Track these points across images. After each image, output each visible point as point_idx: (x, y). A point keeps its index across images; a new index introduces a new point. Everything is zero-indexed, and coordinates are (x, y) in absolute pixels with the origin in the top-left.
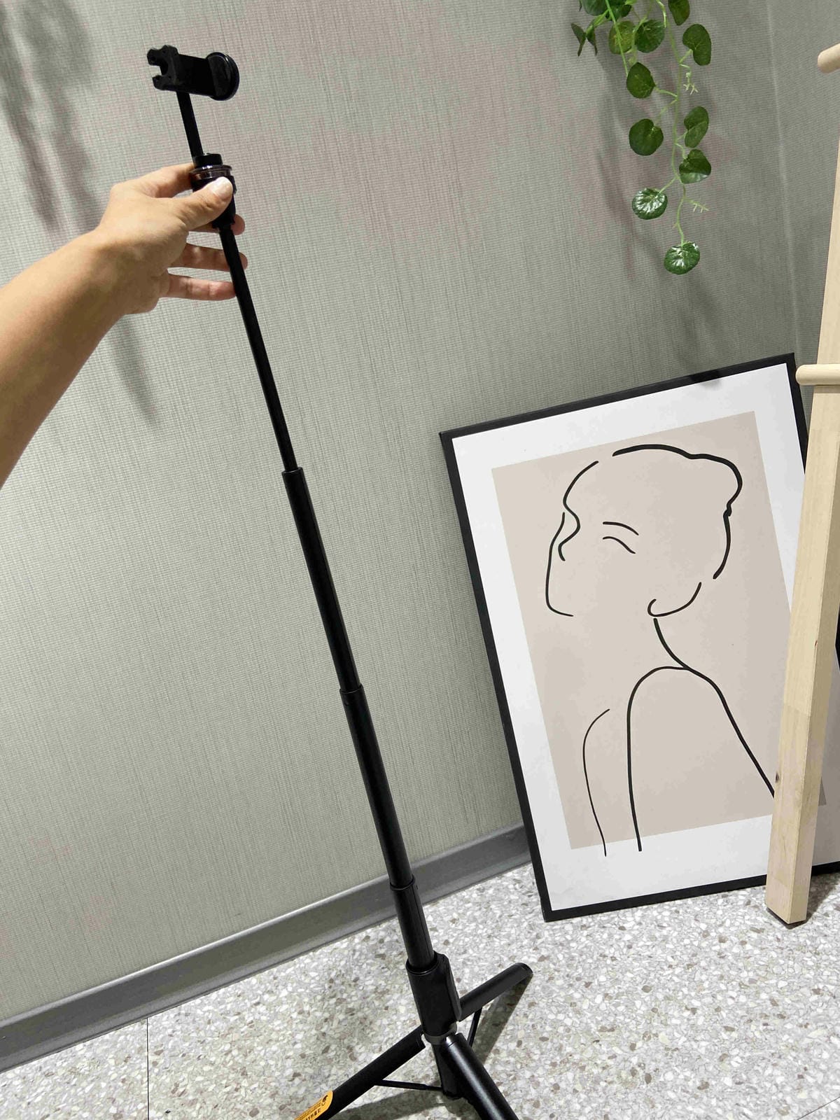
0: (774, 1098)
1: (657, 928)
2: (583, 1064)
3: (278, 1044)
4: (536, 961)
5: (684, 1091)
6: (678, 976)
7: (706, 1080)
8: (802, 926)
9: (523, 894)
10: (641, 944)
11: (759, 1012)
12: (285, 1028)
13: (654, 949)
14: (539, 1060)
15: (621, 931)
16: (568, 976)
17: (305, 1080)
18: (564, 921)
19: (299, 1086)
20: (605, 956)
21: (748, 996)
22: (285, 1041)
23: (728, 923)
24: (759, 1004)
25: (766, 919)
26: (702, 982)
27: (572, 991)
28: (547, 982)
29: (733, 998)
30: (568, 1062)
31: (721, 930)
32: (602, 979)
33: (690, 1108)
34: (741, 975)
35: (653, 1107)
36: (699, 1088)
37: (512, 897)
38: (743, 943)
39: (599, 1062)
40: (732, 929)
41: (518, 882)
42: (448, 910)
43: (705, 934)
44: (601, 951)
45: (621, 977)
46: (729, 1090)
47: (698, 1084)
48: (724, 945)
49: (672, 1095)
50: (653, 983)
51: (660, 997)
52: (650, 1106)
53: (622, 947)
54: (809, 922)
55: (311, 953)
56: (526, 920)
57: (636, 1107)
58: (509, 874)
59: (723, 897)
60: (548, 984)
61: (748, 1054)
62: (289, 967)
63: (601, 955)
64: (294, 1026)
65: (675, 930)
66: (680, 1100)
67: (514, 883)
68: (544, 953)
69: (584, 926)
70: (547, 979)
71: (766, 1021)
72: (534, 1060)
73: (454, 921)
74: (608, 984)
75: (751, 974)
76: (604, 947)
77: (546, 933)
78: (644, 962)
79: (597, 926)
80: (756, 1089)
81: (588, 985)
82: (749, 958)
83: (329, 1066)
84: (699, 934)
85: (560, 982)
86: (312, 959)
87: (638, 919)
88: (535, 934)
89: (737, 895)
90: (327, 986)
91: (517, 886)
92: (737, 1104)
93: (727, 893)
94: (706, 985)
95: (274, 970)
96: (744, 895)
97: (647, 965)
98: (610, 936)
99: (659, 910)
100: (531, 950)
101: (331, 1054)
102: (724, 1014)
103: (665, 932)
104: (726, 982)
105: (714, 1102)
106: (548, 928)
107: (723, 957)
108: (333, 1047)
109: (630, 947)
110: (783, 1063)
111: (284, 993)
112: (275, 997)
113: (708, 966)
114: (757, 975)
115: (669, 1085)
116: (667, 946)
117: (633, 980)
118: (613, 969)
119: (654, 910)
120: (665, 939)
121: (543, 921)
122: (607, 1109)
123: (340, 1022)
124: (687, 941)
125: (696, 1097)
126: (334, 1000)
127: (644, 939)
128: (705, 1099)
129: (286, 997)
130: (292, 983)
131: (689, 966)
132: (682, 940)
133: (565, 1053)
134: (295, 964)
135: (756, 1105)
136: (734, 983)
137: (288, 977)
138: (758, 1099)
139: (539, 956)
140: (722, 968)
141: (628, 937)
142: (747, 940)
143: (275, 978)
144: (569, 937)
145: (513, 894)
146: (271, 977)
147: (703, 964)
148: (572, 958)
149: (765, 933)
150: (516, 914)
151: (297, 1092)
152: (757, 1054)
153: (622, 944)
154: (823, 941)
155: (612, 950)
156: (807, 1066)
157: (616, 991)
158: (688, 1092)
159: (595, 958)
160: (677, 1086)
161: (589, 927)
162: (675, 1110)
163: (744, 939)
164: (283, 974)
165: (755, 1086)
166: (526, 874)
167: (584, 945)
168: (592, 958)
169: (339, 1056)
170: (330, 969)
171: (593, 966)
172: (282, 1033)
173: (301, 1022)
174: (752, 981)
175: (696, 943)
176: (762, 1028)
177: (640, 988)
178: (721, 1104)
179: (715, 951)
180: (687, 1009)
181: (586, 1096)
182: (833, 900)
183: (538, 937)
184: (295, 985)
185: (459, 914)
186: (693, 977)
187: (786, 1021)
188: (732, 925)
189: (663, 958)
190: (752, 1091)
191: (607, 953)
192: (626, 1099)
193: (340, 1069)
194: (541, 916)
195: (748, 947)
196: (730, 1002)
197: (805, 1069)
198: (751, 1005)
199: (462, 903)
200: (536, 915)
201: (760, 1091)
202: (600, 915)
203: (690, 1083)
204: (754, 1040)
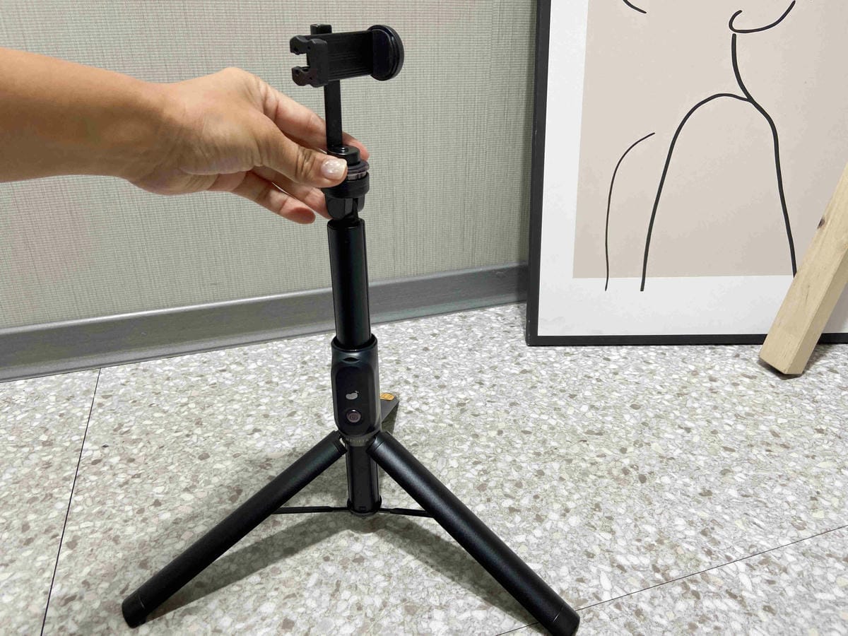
0: (786, 513)
1: (643, 363)
2: (569, 457)
3: (240, 404)
4: (518, 373)
5: (684, 495)
6: (668, 401)
7: (707, 488)
8: (796, 379)
9: (505, 324)
10: (627, 372)
11: (759, 440)
12: (251, 392)
13: (641, 378)
14: (522, 448)
15: (605, 362)
16: (551, 387)
17: (265, 435)
18: (547, 348)
19: (258, 441)
20: (589, 377)
21: (746, 425)
22: (249, 402)
23: (717, 368)
24: (759, 434)
25: (757, 370)
26: (695, 409)
27: (555, 399)
28: (529, 389)
29: (730, 426)
30: (553, 453)
31: (711, 372)
32: (587, 393)
33: (692, 510)
34: (736, 408)
35: (650, 503)
36: (700, 494)
37: (494, 325)
38: (735, 385)
39: (586, 458)
40: (723, 373)
41: (501, 316)
42: (429, 327)
43: (695, 373)
44: (585, 373)
45: (607, 395)
46: (734, 500)
47: (700, 491)
48: (714, 384)
49: (669, 496)
50: (642, 403)
51: (651, 415)
52: (647, 503)
53: (607, 373)
54: (803, 377)
55: (286, 341)
56: (509, 343)
57: (631, 502)
58: (492, 310)
59: (710, 348)
60: (531, 391)
61: (752, 473)
62: (262, 348)
63: (585, 376)
64: (260, 392)
65: (662, 367)
66: (680, 502)
67: (496, 316)
68: (526, 367)
69: (568, 353)
70: (529, 387)
71: (769, 448)
72: (517, 448)
73: (434, 335)
74: (595, 398)
75: (747, 409)
76: (589, 371)
77: (529, 354)
78: (631, 386)
79: (580, 355)
80: (765, 504)
81: (572, 396)
82: (744, 396)
83: (293, 428)
84: (688, 372)
85: (544, 391)
86: (286, 344)
87: (623, 355)
88: (517, 353)
89: (725, 349)
90: (299, 366)
91: (499, 318)
92: (746, 514)
93: (714, 346)
94: (699, 411)
95: (246, 348)
96: (732, 350)
97: (634, 389)
98: (595, 364)
99: (646, 351)
100: (513, 364)
101: (297, 418)
102: (721, 436)
103: (652, 367)
104: (721, 412)
105: (719, 508)
106: (531, 350)
107: (715, 393)
108: (299, 413)
109: (616, 374)
110: (791, 484)
111: (253, 366)
112: (243, 368)
113: (700, 397)
114: (754, 411)
115: (667, 488)
116: (654, 377)
117: (621, 399)
118: (599, 387)
119: (640, 350)
120: (652, 372)
121: (525, 345)
122: (599, 499)
123: (309, 394)
124: (675, 376)
125: (699, 502)
126: (305, 377)
127: (630, 369)
128: (709, 505)
129: (254, 369)
130: (263, 360)
131: (679, 395)
132: (671, 375)
133: (550, 446)
134: (268, 346)
135: (767, 517)
136: (730, 414)
137: (259, 355)
138: (768, 512)
139: (521, 370)
140: (715, 400)
141: (613, 366)
142: (739, 382)
143: (245, 354)
144: (552, 360)
145: (495, 322)
146: (241, 353)
147: (694, 395)
148: (556, 375)
149: (758, 380)
150: (498, 337)
151: (255, 444)
152: (763, 474)
153: (608, 371)
154: (820, 393)
155: (597, 374)
156: (819, 490)
157: (603, 405)
158: (688, 496)
159: (580, 377)
160: (676, 490)
161: (573, 354)
162: (676, 510)
163: (736, 381)
164: (253, 352)
165: (765, 501)
166: (509, 311)
167: (567, 367)
168: (576, 377)
169: (305, 420)
170: (303, 354)
171: (578, 383)
172: (246, 395)
173: (268, 390)
174: (748, 414)
175: (686, 379)
176: (764, 453)
177: (628, 405)
178: (726, 511)
179: (705, 387)
180: (680, 427)
181: (573, 485)
182: (825, 364)
183: (520, 355)
184: (265, 361)
185: (440, 331)
186: (684, 403)
187: (790, 450)
188: (721, 370)
189: (651, 385)
190: (760, 505)
191: (592, 375)
192: (620, 493)
193: (306, 431)
194: (524, 342)
195: (741, 388)
196: (727, 428)
197: (818, 493)
198: (751, 433)
199: (443, 324)
200: (519, 340)
201: (770, 505)
202: (584, 347)
203: (691, 489)
204: (758, 462)
